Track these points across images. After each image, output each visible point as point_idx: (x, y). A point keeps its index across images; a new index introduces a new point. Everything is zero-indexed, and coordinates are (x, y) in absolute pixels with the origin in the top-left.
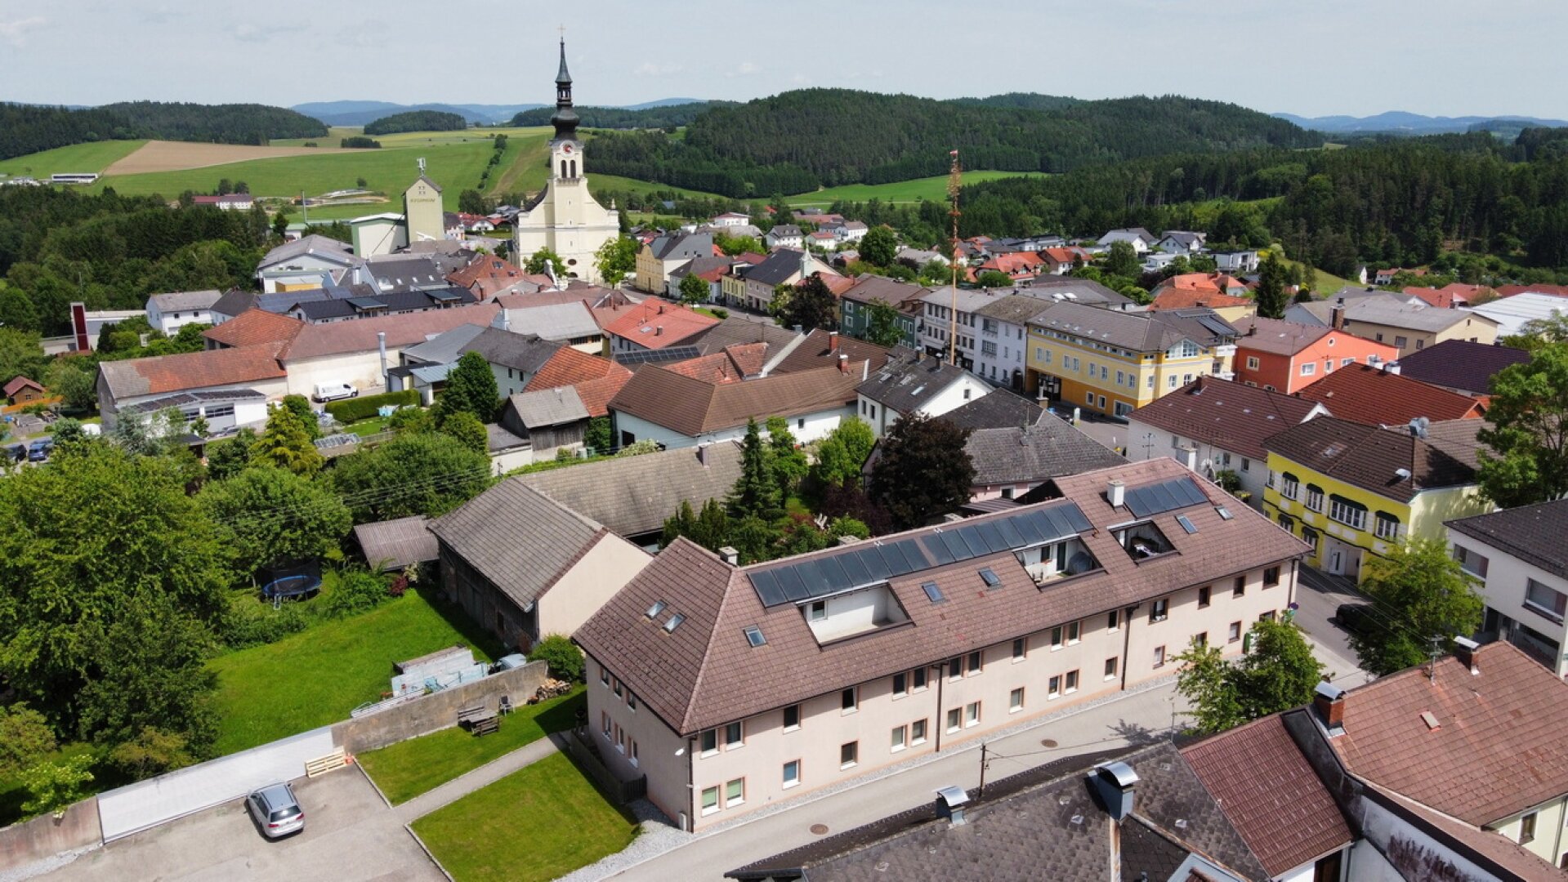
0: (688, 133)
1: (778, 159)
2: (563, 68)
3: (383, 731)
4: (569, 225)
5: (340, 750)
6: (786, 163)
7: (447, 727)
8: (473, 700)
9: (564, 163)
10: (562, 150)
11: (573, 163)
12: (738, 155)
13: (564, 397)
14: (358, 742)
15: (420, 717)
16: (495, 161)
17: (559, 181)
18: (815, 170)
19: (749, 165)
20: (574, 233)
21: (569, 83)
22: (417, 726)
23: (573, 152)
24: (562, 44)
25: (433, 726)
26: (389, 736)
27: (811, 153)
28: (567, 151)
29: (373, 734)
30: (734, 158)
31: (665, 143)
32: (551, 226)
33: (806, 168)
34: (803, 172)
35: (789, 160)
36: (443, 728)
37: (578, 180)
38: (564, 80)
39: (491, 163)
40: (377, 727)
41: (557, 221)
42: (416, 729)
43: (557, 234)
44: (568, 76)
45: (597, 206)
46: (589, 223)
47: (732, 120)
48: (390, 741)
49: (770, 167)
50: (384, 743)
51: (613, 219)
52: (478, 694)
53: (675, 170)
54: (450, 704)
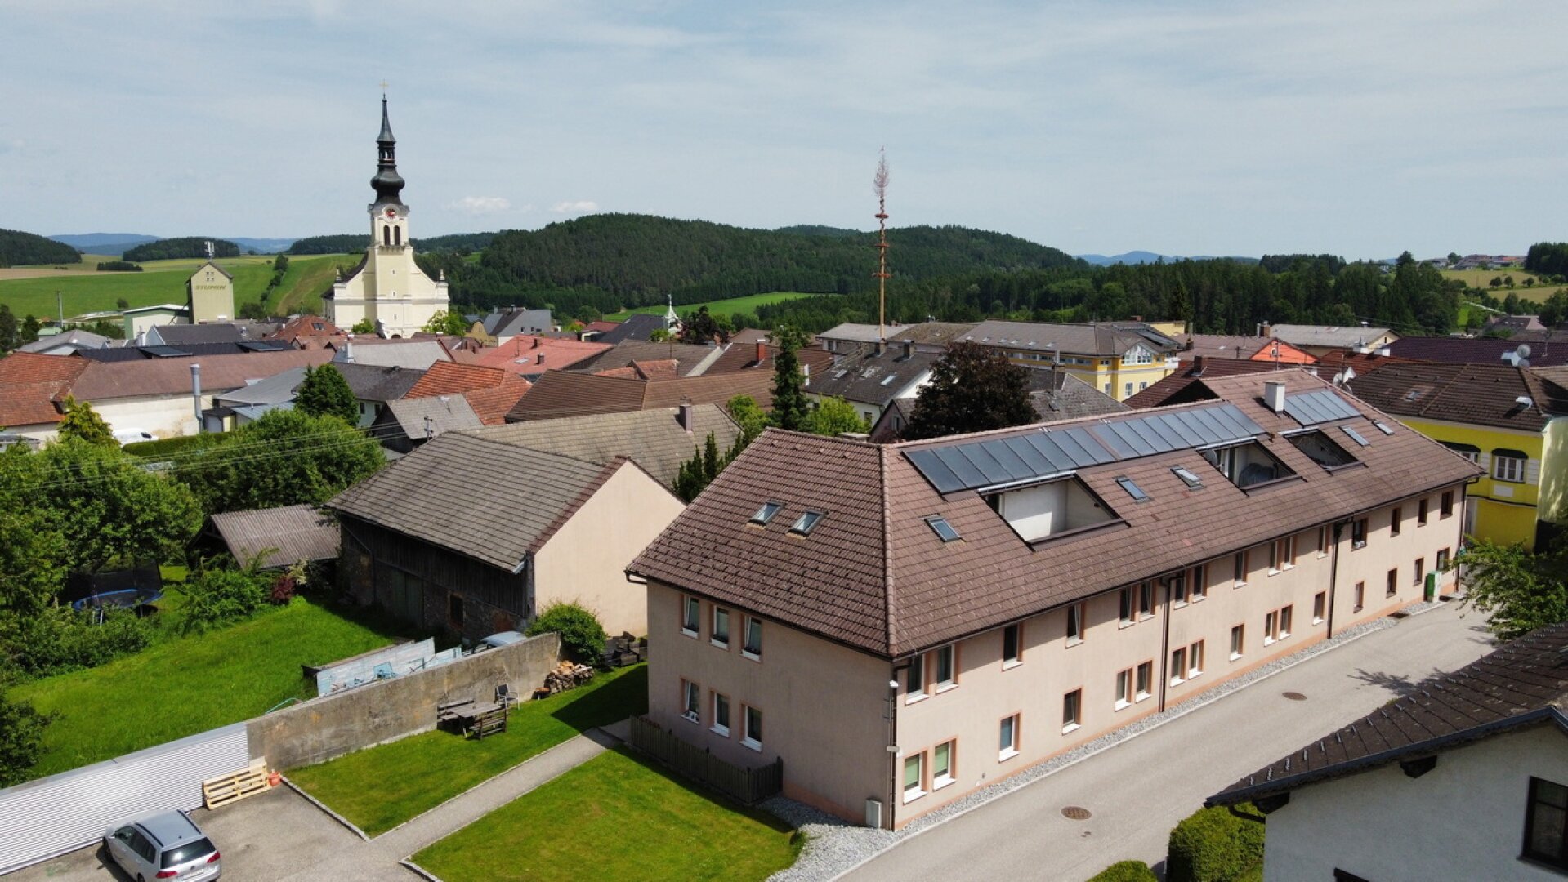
0: (484, 256)
1: (579, 280)
2: (385, 126)
3: (326, 733)
4: (392, 297)
5: (259, 765)
6: (586, 285)
7: (421, 730)
8: (459, 688)
9: (387, 229)
10: (384, 215)
11: (397, 229)
12: (537, 277)
13: (452, 406)
14: (288, 752)
15: (384, 712)
16: (276, 282)
17: (381, 248)
18: (616, 291)
19: (548, 287)
20: (398, 305)
21: (392, 143)
22: (377, 727)
23: (397, 218)
24: (385, 102)
25: (401, 728)
26: (335, 743)
27: (612, 275)
28: (391, 216)
29: (311, 739)
30: (532, 279)
31: (461, 265)
32: (371, 298)
33: (607, 290)
34: (604, 294)
35: (589, 282)
36: (415, 732)
37: (403, 248)
38: (387, 139)
39: (272, 284)
40: (317, 728)
41: (378, 293)
42: (376, 733)
43: (379, 306)
44: (391, 136)
45: (424, 278)
46: (415, 297)
47: (529, 242)
48: (337, 751)
49: (571, 289)
50: (328, 754)
51: (443, 292)
52: (467, 681)
53: (471, 291)
54: (427, 695)
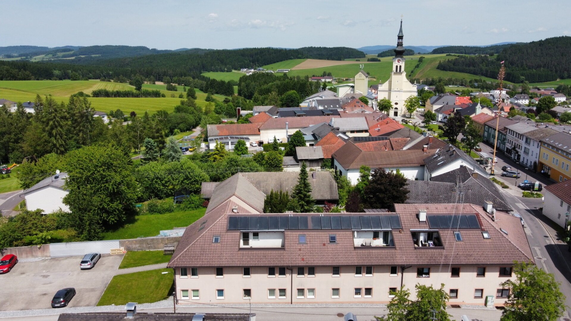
0: (498, 56)
1: (539, 66)
2: (401, 31)
3: (137, 246)
4: (396, 90)
5: (122, 249)
6: (542, 68)
7: (160, 250)
8: (170, 243)
9: (397, 66)
10: (396, 62)
11: (400, 66)
12: (520, 66)
13: (316, 150)
14: (129, 247)
15: (151, 244)
16: (417, 66)
17: (394, 73)
18: (556, 71)
19: (524, 69)
20: (398, 93)
21: (402, 37)
22: (149, 247)
23: (401, 62)
24: (401, 22)
25: (155, 248)
26: (139, 248)
27: (556, 64)
28: (399, 62)
29: (134, 246)
30: (518, 66)
31: (487, 60)
32: (390, 90)
33: (552, 71)
34: (550, 72)
35: (544, 67)
36: (159, 250)
37: (402, 73)
38: (401, 35)
39: (416, 67)
40: (135, 244)
41: (392, 88)
42: (149, 248)
43: (392, 93)
44: (402, 34)
45: (409, 83)
46: (404, 89)
47: (519, 50)
48: (140, 250)
49: (534, 70)
50: (138, 250)
51: (414, 88)
52: (172, 241)
54: (162, 242)
